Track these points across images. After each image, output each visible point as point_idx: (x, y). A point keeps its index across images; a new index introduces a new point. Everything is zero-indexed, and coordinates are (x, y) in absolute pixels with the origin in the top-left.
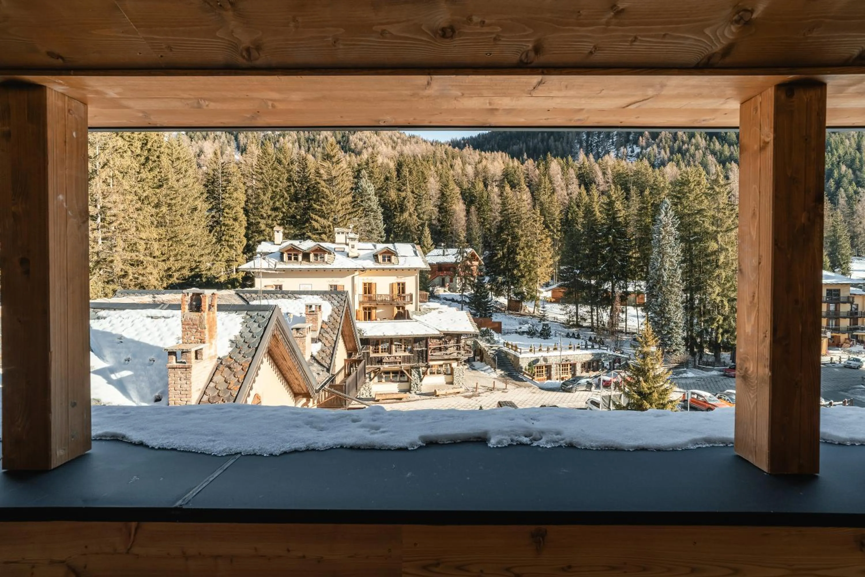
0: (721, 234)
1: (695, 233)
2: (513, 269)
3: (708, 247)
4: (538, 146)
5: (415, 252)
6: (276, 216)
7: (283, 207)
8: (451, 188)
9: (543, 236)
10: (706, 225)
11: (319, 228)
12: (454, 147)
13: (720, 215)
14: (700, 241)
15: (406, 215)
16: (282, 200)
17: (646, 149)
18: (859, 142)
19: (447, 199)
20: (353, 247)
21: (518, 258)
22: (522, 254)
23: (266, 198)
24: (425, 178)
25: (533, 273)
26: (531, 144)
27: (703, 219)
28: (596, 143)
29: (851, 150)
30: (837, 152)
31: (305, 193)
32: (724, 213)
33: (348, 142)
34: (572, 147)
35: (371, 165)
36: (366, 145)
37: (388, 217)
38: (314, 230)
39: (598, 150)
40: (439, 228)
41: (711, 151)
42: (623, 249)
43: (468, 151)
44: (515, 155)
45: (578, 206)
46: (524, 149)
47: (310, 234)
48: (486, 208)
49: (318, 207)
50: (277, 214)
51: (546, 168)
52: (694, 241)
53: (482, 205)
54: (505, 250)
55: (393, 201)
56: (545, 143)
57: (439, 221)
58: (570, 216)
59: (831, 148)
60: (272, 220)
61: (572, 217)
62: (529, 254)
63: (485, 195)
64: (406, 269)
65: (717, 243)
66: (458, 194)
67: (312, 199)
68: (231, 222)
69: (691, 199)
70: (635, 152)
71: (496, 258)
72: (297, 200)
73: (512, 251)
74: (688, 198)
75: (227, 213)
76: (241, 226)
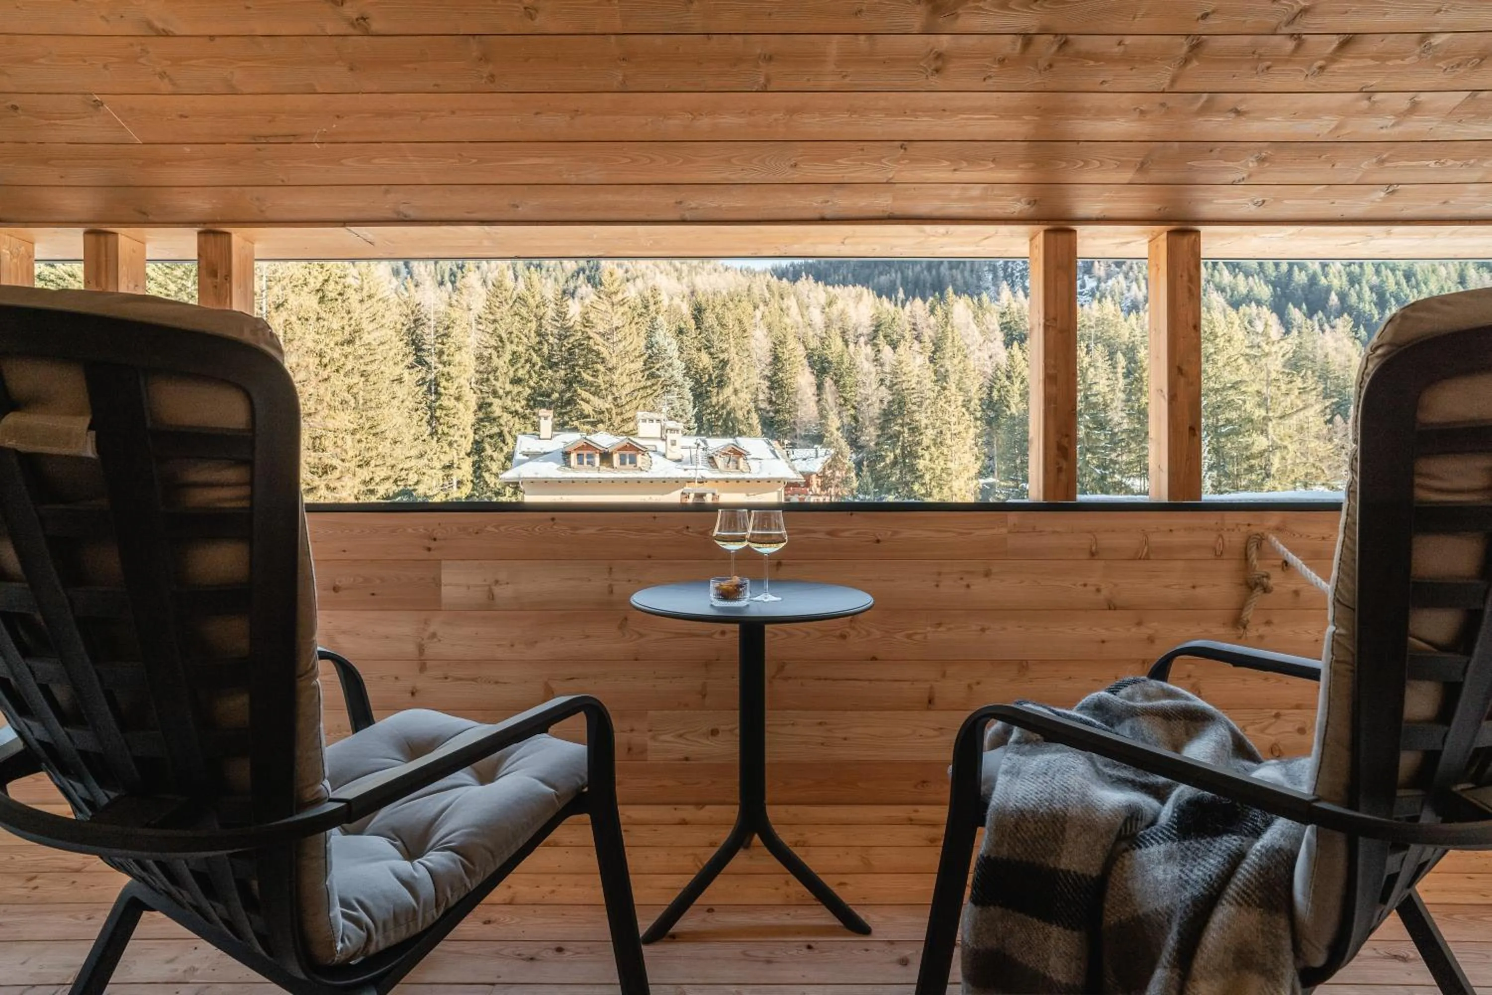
0: (1274, 421)
1: (1229, 421)
2: (913, 483)
3: (1253, 443)
4: (922, 276)
5: (773, 452)
6: (519, 393)
7: (531, 377)
8: (790, 347)
9: (961, 428)
10: (1248, 406)
11: (592, 413)
12: (780, 278)
13: (1272, 390)
14: (1238, 433)
15: (728, 391)
16: (528, 365)
17: (1105, 282)
18: (1462, 270)
19: (783, 365)
20: (674, 443)
21: (921, 464)
22: (927, 456)
23: (501, 363)
24: (745, 331)
25: (946, 489)
26: (910, 273)
27: (1242, 397)
28: (1020, 271)
29: (1450, 283)
30: (1427, 288)
31: (566, 355)
32: (1279, 388)
33: (597, 269)
34: (979, 279)
35: (652, 308)
36: (629, 275)
37: (699, 396)
38: (583, 416)
39: (1023, 283)
40: (771, 414)
41: (1215, 286)
42: (1102, 448)
43: (806, 285)
44: (885, 292)
45: (1009, 377)
46: (898, 282)
47: (576, 423)
48: (848, 380)
49: (591, 379)
50: (520, 389)
51: (947, 314)
52: (1227, 435)
53: (841, 376)
54: (898, 451)
55: (704, 369)
56: (934, 272)
57: (771, 402)
58: (995, 394)
59: (1417, 281)
60: (513, 400)
61: (1000, 396)
62: (938, 457)
63: (846, 359)
64: (763, 479)
65: (1267, 436)
66: (802, 358)
67: (577, 365)
68: (453, 402)
69: (1220, 364)
70: (1088, 288)
71: (882, 464)
72: (553, 366)
73: (909, 455)
74: (1215, 362)
75: (445, 388)
76: (467, 408)
